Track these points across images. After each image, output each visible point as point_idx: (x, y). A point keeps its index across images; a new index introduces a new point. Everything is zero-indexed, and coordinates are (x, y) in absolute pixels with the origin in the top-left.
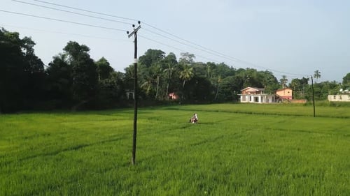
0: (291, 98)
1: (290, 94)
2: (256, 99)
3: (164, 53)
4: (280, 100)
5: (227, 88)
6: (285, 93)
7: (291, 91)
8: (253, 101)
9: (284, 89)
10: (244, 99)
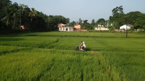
0: (80, 29)
1: (80, 27)
2: (67, 29)
3: (11, 2)
4: (76, 30)
5: (51, 24)
6: (78, 27)
7: (80, 26)
8: (65, 30)
9: (77, 25)
10: (61, 29)
